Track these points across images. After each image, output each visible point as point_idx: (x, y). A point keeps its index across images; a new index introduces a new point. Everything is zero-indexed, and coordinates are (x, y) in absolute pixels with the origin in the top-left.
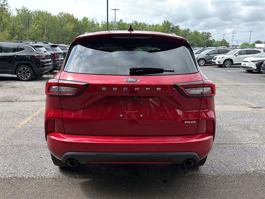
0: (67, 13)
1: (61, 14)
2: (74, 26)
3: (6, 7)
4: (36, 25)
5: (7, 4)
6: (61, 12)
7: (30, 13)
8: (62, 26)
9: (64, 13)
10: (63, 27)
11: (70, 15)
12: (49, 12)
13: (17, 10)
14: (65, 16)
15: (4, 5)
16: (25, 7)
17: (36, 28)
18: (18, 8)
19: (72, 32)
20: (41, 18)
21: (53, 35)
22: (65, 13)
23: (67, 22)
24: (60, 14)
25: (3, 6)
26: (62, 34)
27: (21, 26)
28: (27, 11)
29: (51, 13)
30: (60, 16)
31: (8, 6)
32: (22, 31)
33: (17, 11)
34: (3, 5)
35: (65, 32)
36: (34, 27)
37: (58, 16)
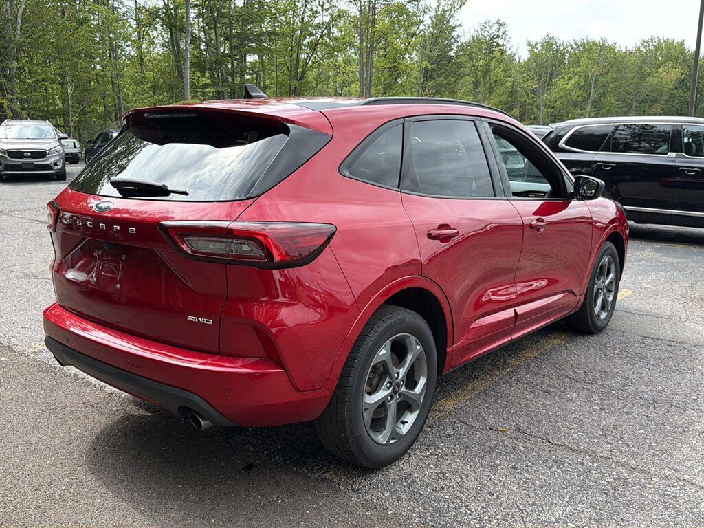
0: (666, 38)
1: (647, 42)
2: (682, 74)
3: (501, 42)
4: (570, 79)
5: (504, 33)
6: (648, 37)
7: (562, 48)
8: (643, 76)
9: (657, 40)
10: (647, 79)
11: (676, 42)
12: (610, 42)
13: (529, 45)
14: (657, 48)
15: (498, 36)
16: (551, 35)
17: (568, 87)
18: (533, 41)
19: (674, 91)
20: (584, 60)
21: (612, 104)
22: (659, 40)
23: (662, 64)
24: (645, 44)
25: (494, 40)
26: (641, 99)
27: (532, 85)
28: (554, 46)
29: (615, 44)
30: (642, 49)
31: (508, 37)
32: (533, 97)
33: (529, 48)
34: (495, 37)
35: (650, 92)
36: (564, 84)
37: (639, 49)
